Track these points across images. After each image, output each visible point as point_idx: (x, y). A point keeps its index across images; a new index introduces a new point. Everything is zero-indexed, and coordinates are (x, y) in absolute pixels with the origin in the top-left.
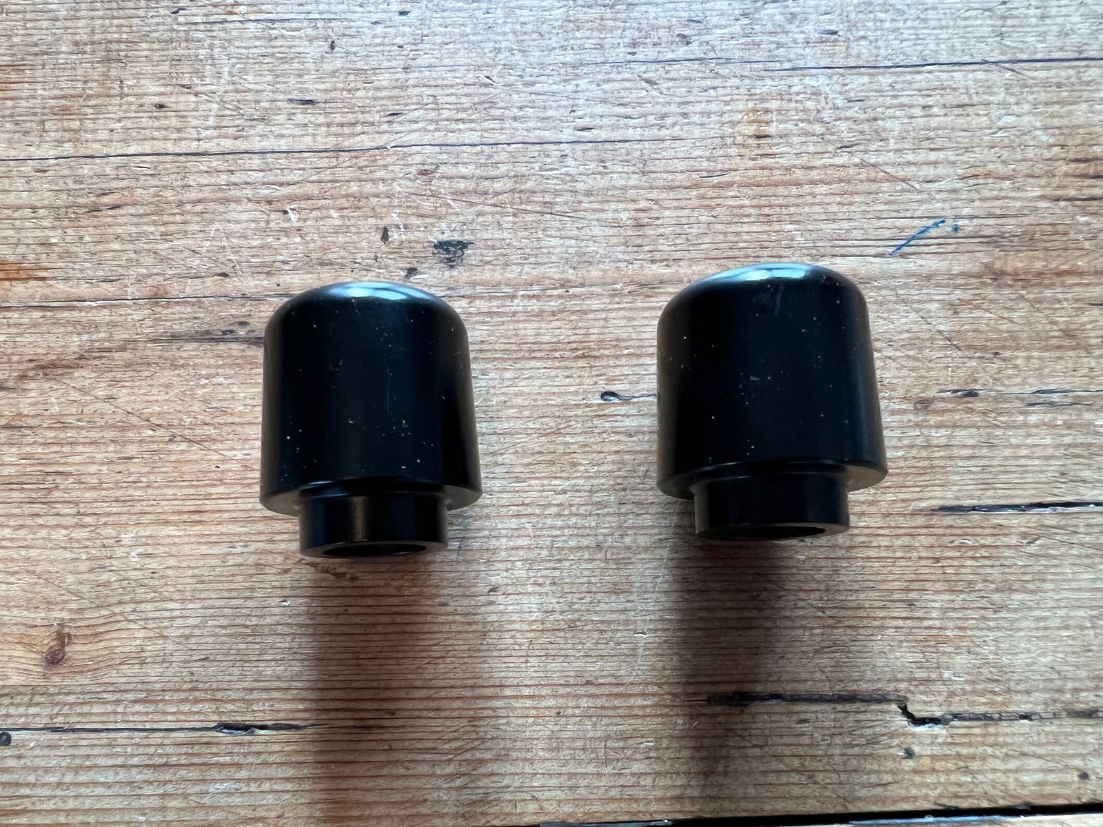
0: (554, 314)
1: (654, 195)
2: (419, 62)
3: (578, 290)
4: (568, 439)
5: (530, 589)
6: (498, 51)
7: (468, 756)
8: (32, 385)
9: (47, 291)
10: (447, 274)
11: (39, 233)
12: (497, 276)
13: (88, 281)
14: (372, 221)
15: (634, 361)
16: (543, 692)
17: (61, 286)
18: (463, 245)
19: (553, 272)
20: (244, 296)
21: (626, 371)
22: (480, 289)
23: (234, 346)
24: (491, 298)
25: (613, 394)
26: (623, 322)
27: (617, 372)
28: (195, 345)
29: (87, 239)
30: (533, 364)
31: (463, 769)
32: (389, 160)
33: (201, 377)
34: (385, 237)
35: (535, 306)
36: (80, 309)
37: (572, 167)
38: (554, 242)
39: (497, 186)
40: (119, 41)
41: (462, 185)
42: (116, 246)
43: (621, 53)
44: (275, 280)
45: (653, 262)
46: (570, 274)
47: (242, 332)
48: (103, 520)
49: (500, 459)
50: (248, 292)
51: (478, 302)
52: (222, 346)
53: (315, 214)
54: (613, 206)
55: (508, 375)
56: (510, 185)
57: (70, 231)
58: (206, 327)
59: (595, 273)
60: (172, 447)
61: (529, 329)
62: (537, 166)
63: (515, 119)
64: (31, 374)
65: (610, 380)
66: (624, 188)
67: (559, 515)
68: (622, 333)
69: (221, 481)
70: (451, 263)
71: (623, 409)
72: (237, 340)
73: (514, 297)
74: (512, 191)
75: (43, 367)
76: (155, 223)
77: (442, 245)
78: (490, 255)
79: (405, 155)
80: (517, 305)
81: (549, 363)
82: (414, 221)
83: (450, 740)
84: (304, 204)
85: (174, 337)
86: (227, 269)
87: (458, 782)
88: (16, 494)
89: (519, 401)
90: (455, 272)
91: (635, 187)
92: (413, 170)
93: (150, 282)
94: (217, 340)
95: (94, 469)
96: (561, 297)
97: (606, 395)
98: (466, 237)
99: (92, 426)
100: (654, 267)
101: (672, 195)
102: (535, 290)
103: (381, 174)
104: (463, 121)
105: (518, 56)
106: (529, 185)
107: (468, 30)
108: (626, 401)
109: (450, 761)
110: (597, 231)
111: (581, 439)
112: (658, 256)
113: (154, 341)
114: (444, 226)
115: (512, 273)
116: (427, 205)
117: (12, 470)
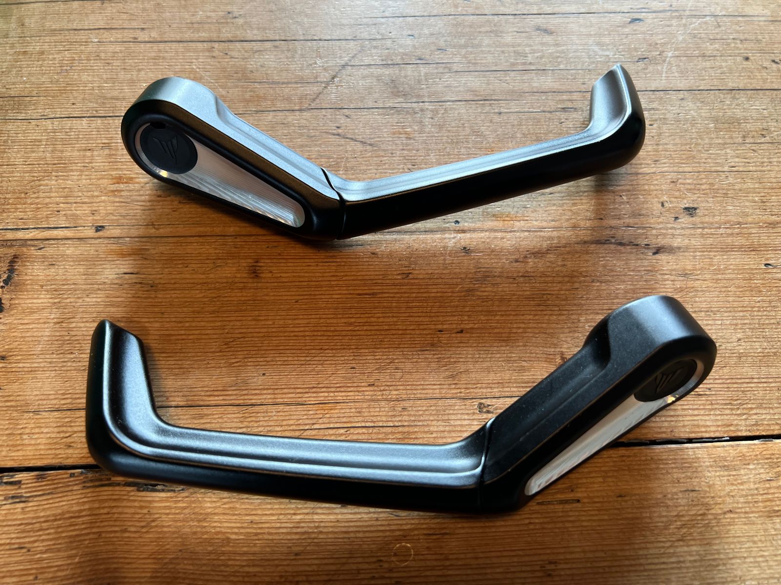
0: (737, 234)
1: (766, 191)
2: (661, 142)
3: (745, 226)
4: (755, 281)
5: (755, 340)
6: (692, 139)
7: (745, 406)
8: (530, 260)
9: (529, 225)
10: (691, 219)
11: (521, 203)
12: (711, 220)
13: (546, 221)
14: (656, 199)
15: (774, 252)
16: (770, 380)
17: (535, 223)
18: (695, 209)
19: (734, 219)
20: (611, 227)
21: (772, 256)
22: (706, 225)
23: (611, 246)
24: (711, 228)
25: (769, 264)
26: (766, 238)
27: (769, 256)
28: (595, 245)
29: (542, 205)
30: (733, 253)
31: (745, 412)
32: (658, 177)
33: (600, 257)
34: (663, 205)
35: (729, 231)
36: (544, 232)
37: (731, 180)
38: (730, 208)
39: (703, 187)
40: (540, 133)
41: (689, 187)
42: (554, 208)
43: (740, 140)
44: (622, 221)
45: (772, 215)
46: (740, 220)
47: (613, 241)
48: (571, 312)
49: (729, 289)
50: (613, 225)
51: (706, 230)
52: (606, 246)
53: (632, 197)
54: (751, 195)
55: (725, 257)
56: (708, 187)
57: (534, 203)
58: (598, 239)
59: (750, 219)
60: (594, 284)
61: (729, 240)
62: (717, 180)
63: (705, 163)
64: (528, 256)
65: (767, 259)
66: (754, 188)
67: (759, 311)
68: (766, 242)
69: (617, 298)
70: (691, 215)
71: (775, 271)
72: (611, 243)
73: (720, 228)
74: (709, 189)
75: (533, 253)
76: (568, 200)
77: (686, 209)
78: (706, 212)
79: (664, 176)
80: (722, 231)
81: (740, 253)
82: (673, 199)
83: (736, 400)
84: (628, 193)
85: (585, 242)
86: (602, 217)
87: (744, 417)
88: (532, 302)
89: (732, 267)
90: (694, 219)
91: (758, 188)
92: (668, 181)
93: (571, 221)
94: (604, 243)
95: (562, 292)
96: (738, 228)
97: (766, 265)
98: (695, 206)
99: (558, 276)
100: (773, 217)
101: (773, 191)
102: (728, 225)
103: (656, 182)
104: (684, 163)
105: (700, 141)
106: (716, 187)
107: (678, 131)
108: (775, 267)
109: (738, 409)
110: (747, 204)
111: (760, 281)
112: (773, 213)
113: (578, 244)
114: (685, 201)
115: (717, 219)
116: (677, 194)
117: (528, 293)
